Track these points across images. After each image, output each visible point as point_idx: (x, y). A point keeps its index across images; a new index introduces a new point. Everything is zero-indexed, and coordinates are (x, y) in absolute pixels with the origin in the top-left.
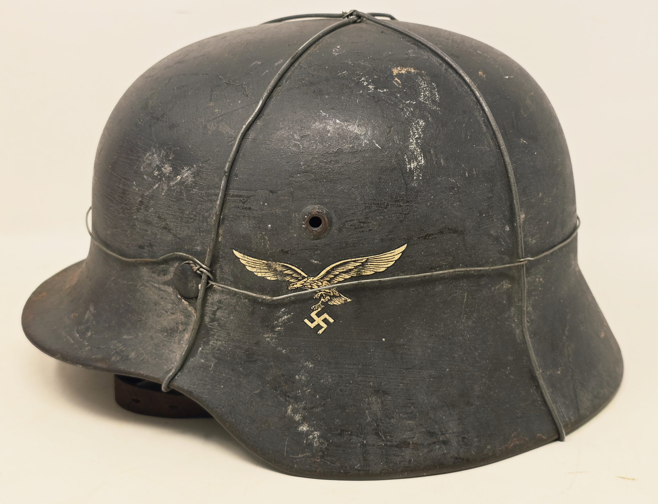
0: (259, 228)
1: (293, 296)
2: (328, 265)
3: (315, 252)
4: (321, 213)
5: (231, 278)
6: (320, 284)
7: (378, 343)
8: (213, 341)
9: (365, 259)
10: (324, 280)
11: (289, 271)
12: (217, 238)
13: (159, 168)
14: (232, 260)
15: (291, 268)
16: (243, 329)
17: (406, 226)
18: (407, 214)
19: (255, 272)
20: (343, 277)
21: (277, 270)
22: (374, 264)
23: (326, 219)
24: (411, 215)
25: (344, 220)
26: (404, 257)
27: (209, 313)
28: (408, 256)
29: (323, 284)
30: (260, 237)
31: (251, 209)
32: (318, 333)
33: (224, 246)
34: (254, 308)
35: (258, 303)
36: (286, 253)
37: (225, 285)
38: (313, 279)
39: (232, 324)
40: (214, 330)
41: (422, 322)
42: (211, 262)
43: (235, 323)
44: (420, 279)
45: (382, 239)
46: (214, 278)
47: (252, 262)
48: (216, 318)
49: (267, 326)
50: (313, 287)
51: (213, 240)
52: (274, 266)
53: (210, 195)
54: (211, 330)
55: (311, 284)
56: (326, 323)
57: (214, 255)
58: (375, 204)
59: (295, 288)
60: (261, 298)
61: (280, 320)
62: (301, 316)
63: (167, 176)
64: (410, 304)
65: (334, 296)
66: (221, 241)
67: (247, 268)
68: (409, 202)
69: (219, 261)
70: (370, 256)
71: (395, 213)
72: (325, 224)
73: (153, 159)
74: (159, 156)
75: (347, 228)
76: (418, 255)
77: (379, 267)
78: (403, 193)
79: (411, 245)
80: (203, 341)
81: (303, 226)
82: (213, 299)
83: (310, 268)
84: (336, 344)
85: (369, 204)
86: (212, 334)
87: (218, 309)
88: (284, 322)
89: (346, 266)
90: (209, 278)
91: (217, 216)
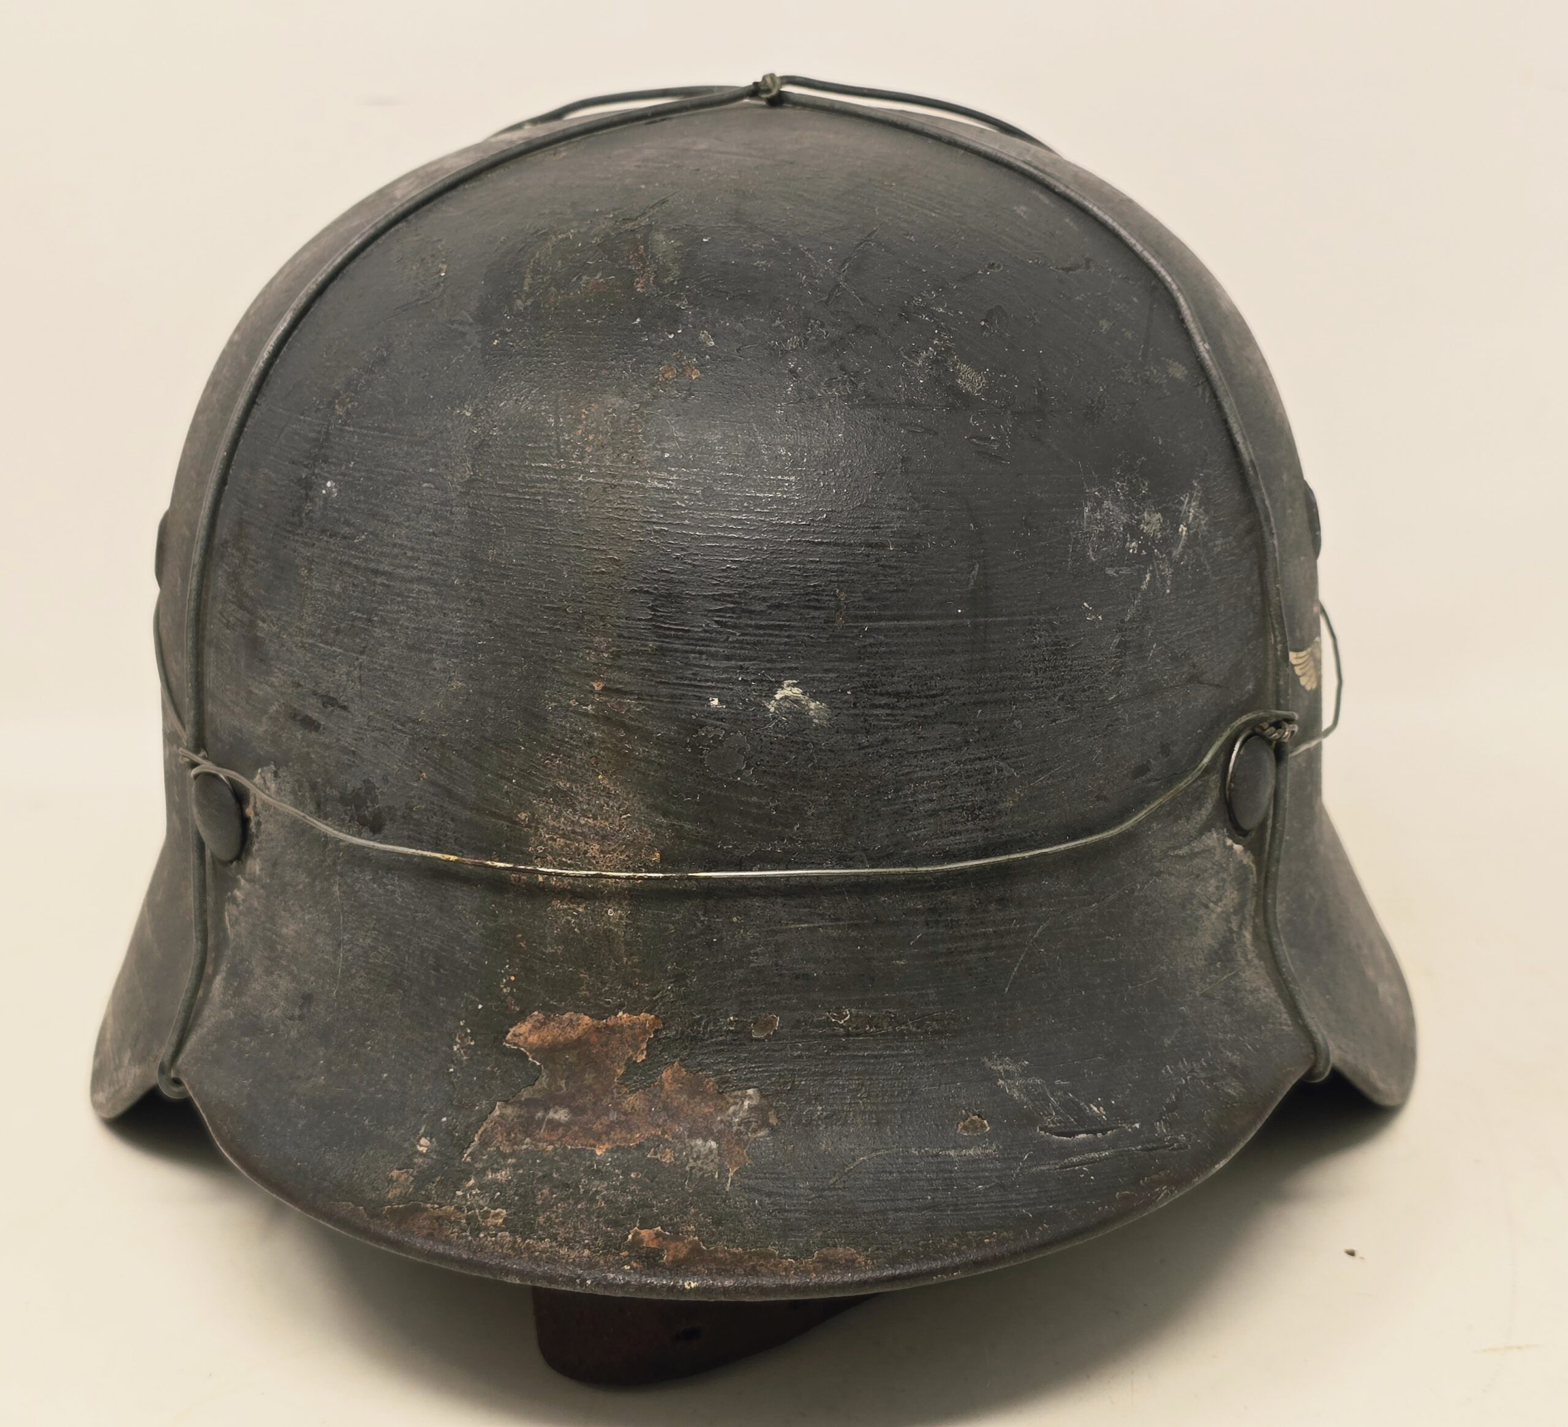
13: (1133, 530)
63: (1159, 540)
73: (1107, 515)
74: (1116, 500)
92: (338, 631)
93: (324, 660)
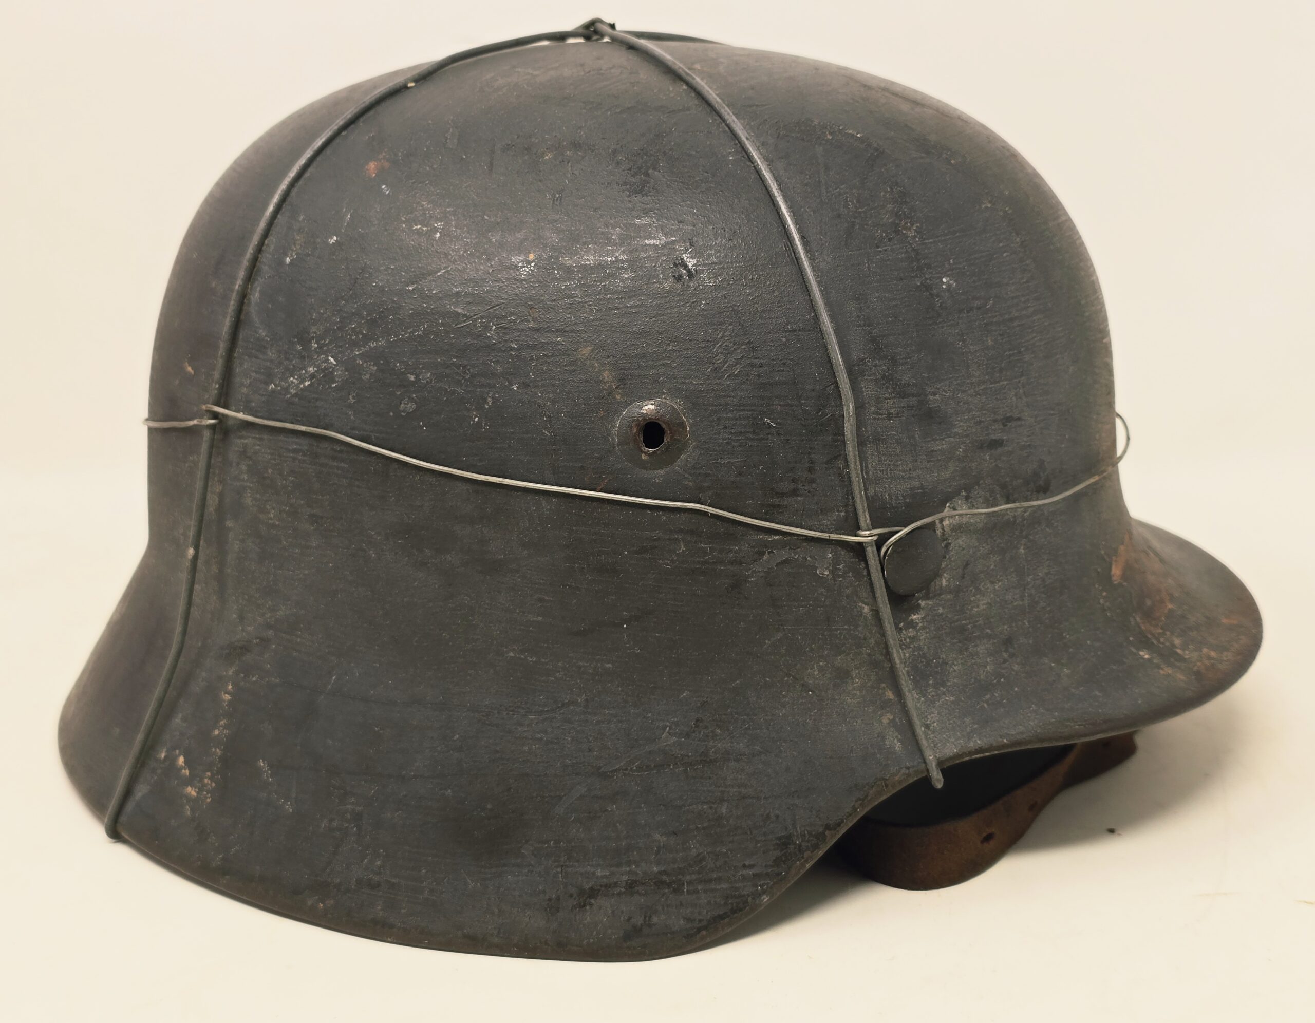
92: (1001, 371)
93: (996, 395)
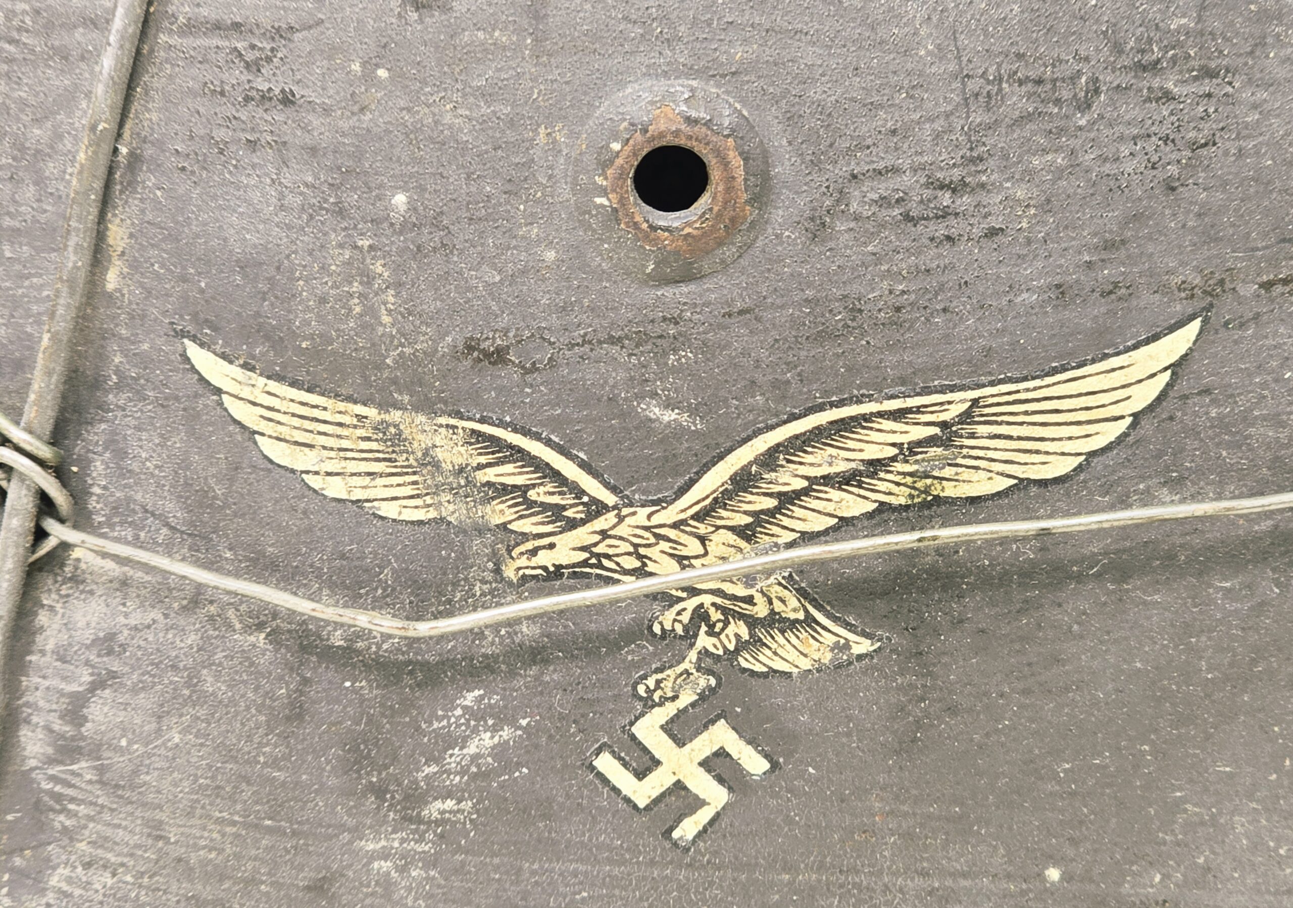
0: (340, 212)
1: (528, 618)
2: (744, 435)
3: (665, 354)
4: (708, 124)
5: (169, 506)
6: (693, 547)
7: (1023, 893)
8: (67, 872)
9: (962, 401)
10: (718, 528)
11: (509, 468)
12: (93, 274)
14: (177, 399)
15: (520, 450)
16: (239, 807)
17: (1199, 215)
18: (1206, 145)
19: (307, 472)
20: (830, 507)
21: (436, 465)
22: (1015, 434)
23: (737, 162)
24: (1226, 153)
25: (842, 169)
26: (1185, 397)
27: (47, 706)
28: (1207, 391)
29: (711, 547)
30: (344, 263)
31: (293, 103)
32: (676, 834)
33: (133, 318)
34: (306, 681)
35: (328, 654)
36: (493, 364)
37: (135, 546)
38: (649, 517)
39: (175, 775)
40: (72, 807)
41: (1274, 776)
42: (62, 410)
43: (192, 771)
44: (1266, 525)
45: (1058, 286)
46: (76, 503)
47: (294, 415)
48: (84, 738)
49: (380, 792)
50: (651, 567)
51: (71, 283)
52: (421, 441)
53: (62, 25)
54: (58, 807)
55: (636, 546)
56: (721, 780)
57: (75, 371)
58: (1021, 83)
59: (545, 568)
60: (342, 625)
61: (454, 757)
62: (574, 735)
64: (1209, 671)
65: (774, 621)
66: (116, 290)
67: (267, 446)
68: (1217, 75)
69: (103, 407)
70: (992, 384)
71: (1135, 139)
72: (729, 190)
75: (857, 218)
76: (1264, 385)
77: (1037, 452)
78: (1184, 21)
79: (1226, 324)
80: (12, 870)
81: (599, 200)
82: (69, 630)
83: (630, 455)
84: (777, 897)
85: (988, 82)
86: (65, 830)
87: (97, 685)
88: (474, 769)
89: (851, 444)
90: (45, 506)
91: (96, 143)
